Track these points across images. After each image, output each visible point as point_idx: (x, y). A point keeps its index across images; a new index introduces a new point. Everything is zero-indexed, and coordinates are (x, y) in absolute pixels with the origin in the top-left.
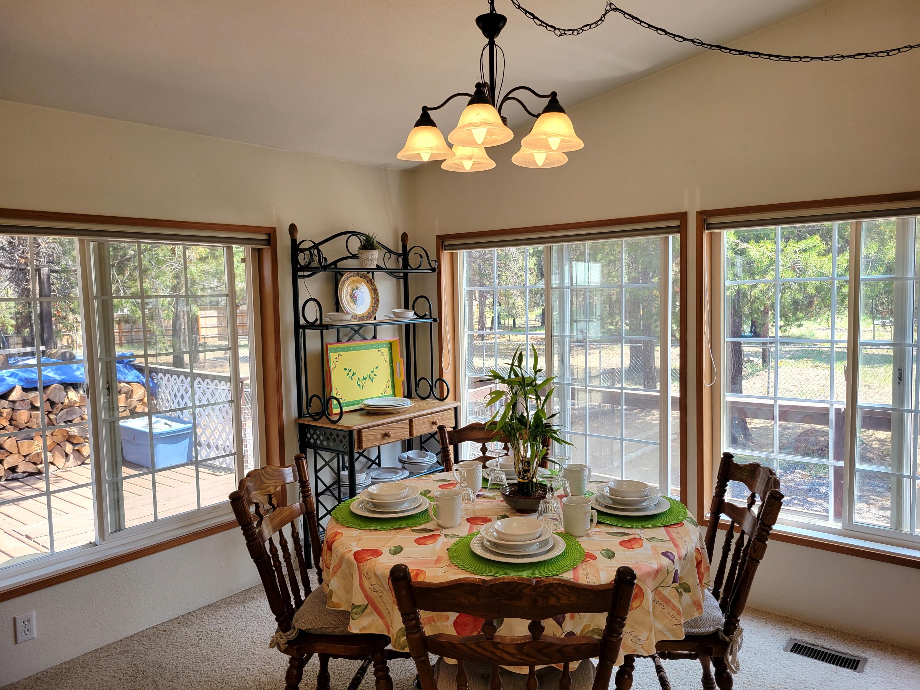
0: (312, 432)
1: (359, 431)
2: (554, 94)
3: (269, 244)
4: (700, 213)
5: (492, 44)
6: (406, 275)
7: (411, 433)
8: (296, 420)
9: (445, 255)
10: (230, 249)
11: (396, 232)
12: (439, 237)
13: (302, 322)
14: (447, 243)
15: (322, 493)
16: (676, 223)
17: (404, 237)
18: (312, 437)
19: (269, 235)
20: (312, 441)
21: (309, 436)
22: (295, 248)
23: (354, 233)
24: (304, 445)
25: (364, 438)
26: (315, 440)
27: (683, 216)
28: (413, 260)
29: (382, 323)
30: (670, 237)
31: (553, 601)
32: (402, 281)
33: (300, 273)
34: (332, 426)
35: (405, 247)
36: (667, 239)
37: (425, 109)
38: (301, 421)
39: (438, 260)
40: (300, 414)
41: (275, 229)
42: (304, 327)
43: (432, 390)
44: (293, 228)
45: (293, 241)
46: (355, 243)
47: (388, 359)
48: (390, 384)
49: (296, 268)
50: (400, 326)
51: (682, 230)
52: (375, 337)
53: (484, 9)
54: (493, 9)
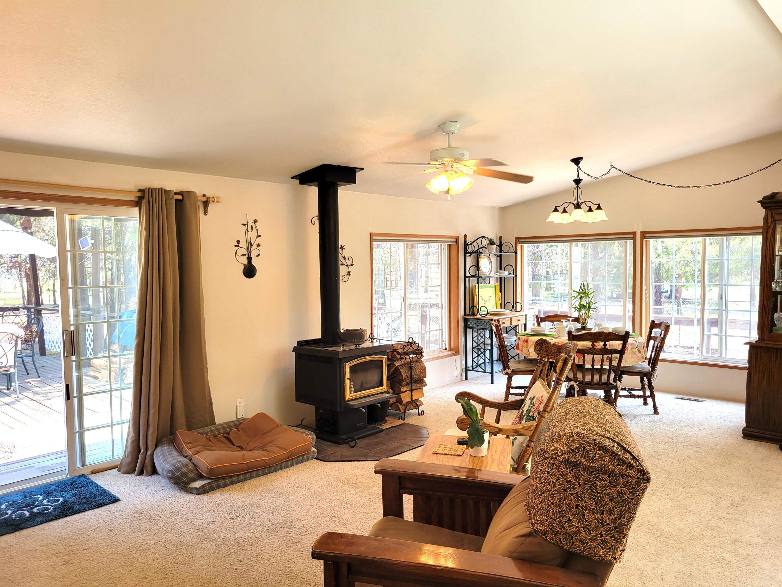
0: (471, 321)
2: (599, 204)
3: (456, 243)
4: (641, 232)
5: (578, 187)
6: (501, 255)
7: (511, 324)
8: (463, 317)
9: (519, 246)
10: (441, 245)
11: (497, 236)
12: (516, 238)
13: (468, 275)
14: (520, 241)
15: (475, 348)
16: (632, 236)
17: (501, 238)
18: (471, 323)
19: (456, 239)
20: (471, 325)
21: (469, 323)
22: (466, 245)
23: (484, 237)
24: (466, 327)
26: (473, 325)
27: (634, 233)
28: (504, 248)
29: (492, 277)
30: (628, 241)
32: (499, 258)
33: (467, 255)
34: (483, 318)
35: (501, 242)
36: (627, 242)
37: (556, 207)
38: (466, 317)
39: (516, 249)
40: (465, 314)
41: (458, 237)
42: (469, 277)
43: (513, 307)
44: (465, 236)
45: (465, 242)
46: (484, 242)
47: (494, 293)
48: (495, 304)
49: (466, 252)
50: (497, 278)
51: (634, 238)
52: (489, 283)
53: (575, 177)
54: (578, 177)
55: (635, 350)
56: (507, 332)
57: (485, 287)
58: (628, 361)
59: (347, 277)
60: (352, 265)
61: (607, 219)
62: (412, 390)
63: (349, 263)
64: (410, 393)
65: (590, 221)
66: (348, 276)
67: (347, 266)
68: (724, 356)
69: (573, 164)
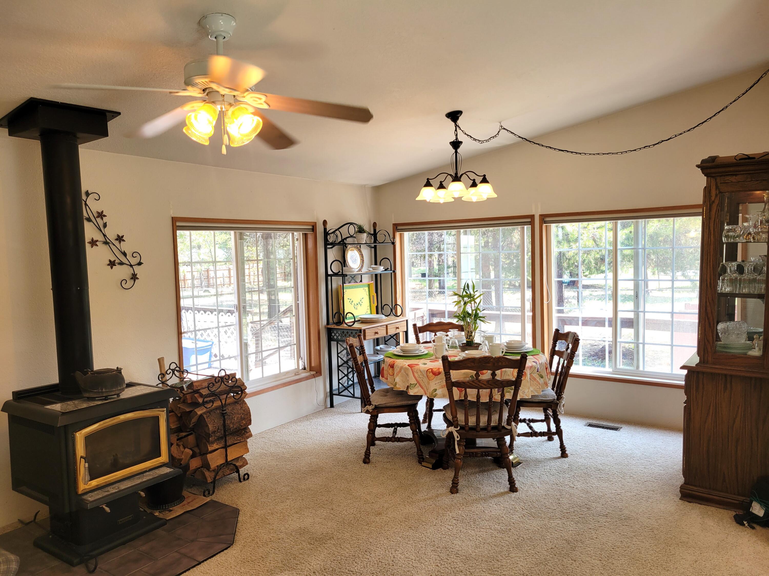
0: (335, 332)
1: (364, 330)
2: (485, 176)
3: (313, 231)
4: (541, 216)
5: (456, 152)
6: (375, 246)
7: (387, 333)
8: (325, 327)
9: (398, 234)
10: (293, 234)
11: (370, 221)
12: (393, 224)
13: (330, 272)
14: (399, 228)
15: (341, 365)
16: (529, 220)
17: (375, 225)
18: (335, 335)
19: (313, 226)
20: (335, 337)
21: (333, 334)
22: (326, 234)
23: (351, 224)
24: (330, 339)
25: (367, 334)
26: (337, 337)
27: (532, 217)
28: (380, 238)
29: (364, 274)
30: (525, 227)
31: (500, 364)
32: (373, 249)
33: (328, 246)
34: (350, 328)
35: (375, 230)
36: (523, 228)
37: (428, 179)
38: (329, 327)
39: (394, 238)
40: (328, 323)
41: (316, 223)
42: (331, 276)
43: (392, 310)
44: (325, 222)
45: (325, 229)
46: (352, 230)
47: (368, 294)
48: (369, 308)
49: (326, 243)
50: (372, 275)
51: (532, 223)
52: (361, 281)
53: (453, 139)
54: (457, 139)
55: (536, 376)
56: (385, 341)
57: (355, 287)
58: (526, 391)
59: (130, 283)
60: (140, 264)
61: (496, 196)
62: (226, 447)
63: (134, 261)
64: (223, 450)
65: (474, 199)
66: (132, 281)
67: (131, 266)
68: (641, 368)
69: (449, 120)
